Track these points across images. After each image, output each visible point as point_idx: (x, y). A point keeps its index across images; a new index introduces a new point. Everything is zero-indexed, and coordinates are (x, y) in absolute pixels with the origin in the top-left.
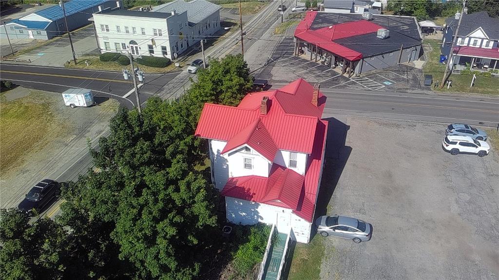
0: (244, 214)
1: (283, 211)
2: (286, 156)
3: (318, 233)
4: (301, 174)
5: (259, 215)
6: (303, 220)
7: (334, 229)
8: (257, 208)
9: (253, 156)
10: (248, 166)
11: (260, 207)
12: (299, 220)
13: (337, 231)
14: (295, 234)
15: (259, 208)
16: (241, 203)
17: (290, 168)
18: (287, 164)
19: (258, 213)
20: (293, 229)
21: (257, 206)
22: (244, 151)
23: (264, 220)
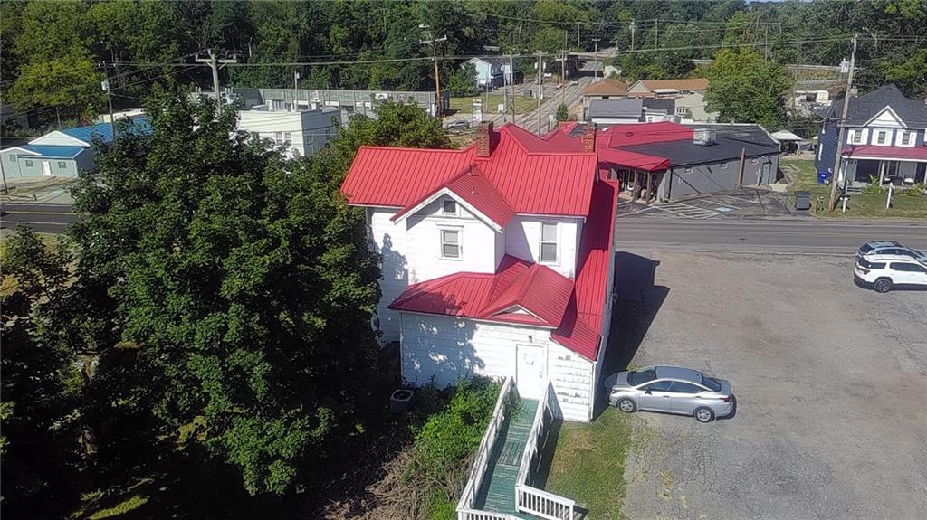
0: (441, 357)
1: (530, 337)
2: (533, 231)
3: (613, 403)
4: (567, 276)
5: (476, 355)
6: (575, 356)
7: (649, 390)
8: (471, 338)
9: (460, 222)
10: (450, 250)
11: (477, 333)
12: (568, 358)
13: (655, 394)
14: (560, 398)
15: (474, 337)
16: (435, 329)
17: (542, 263)
18: (536, 254)
19: (473, 350)
20: (554, 384)
21: (470, 331)
22: (441, 212)
23: (486, 368)
